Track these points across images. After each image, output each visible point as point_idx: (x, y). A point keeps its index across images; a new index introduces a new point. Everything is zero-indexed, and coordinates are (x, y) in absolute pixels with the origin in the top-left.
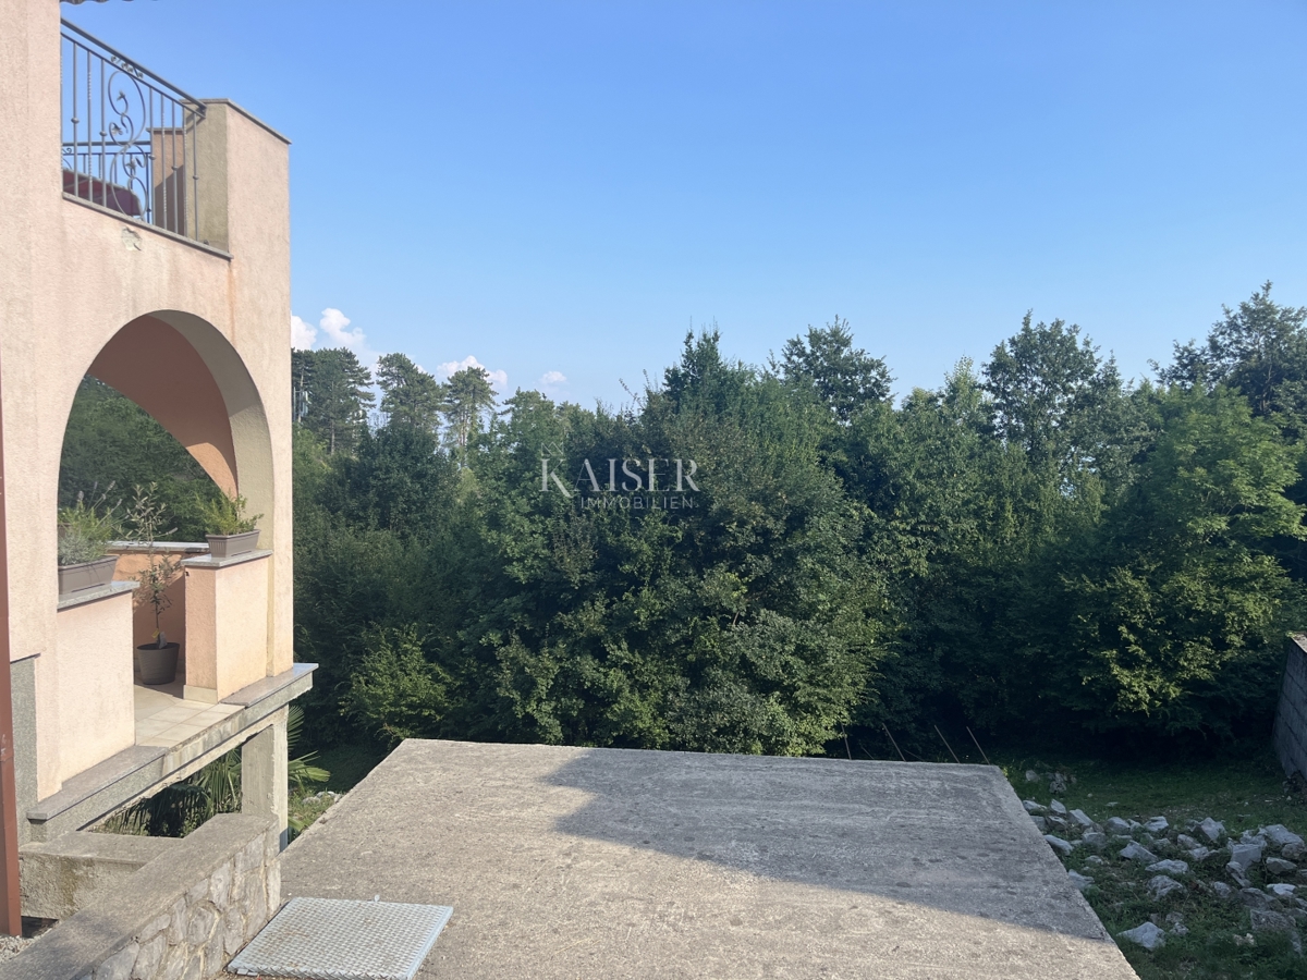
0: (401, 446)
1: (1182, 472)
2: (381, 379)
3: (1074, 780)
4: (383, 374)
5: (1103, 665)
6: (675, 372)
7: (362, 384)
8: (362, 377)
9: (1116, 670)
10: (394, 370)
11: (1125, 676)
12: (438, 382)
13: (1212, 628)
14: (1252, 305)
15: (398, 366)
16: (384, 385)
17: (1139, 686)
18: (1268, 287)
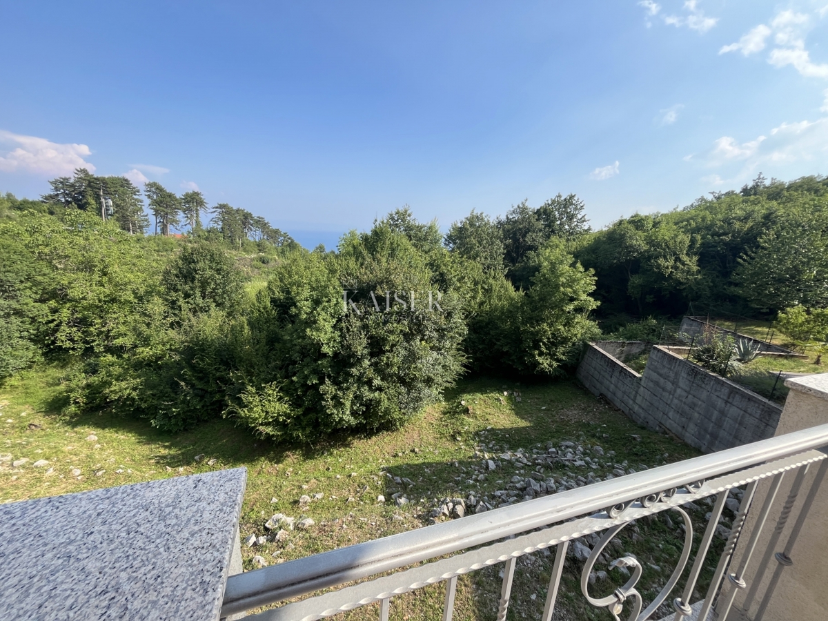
0: (209, 257)
1: (562, 289)
2: (147, 193)
3: (520, 394)
4: (148, 191)
5: (534, 356)
6: (367, 236)
7: (135, 195)
8: (135, 191)
9: (537, 357)
10: (153, 189)
11: (540, 359)
12: (178, 197)
13: (565, 340)
14: (521, 206)
15: (155, 188)
16: (149, 196)
17: (545, 363)
18: (526, 200)
